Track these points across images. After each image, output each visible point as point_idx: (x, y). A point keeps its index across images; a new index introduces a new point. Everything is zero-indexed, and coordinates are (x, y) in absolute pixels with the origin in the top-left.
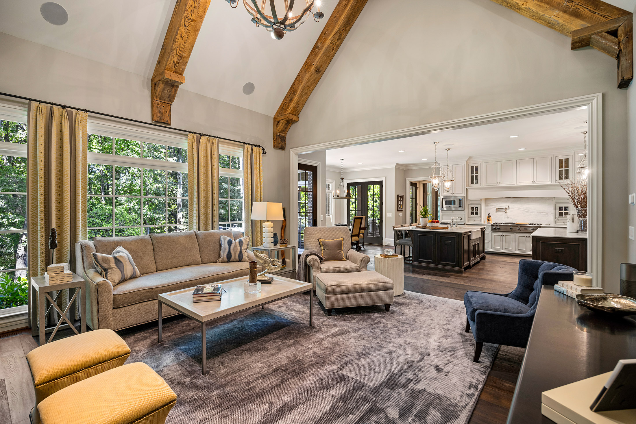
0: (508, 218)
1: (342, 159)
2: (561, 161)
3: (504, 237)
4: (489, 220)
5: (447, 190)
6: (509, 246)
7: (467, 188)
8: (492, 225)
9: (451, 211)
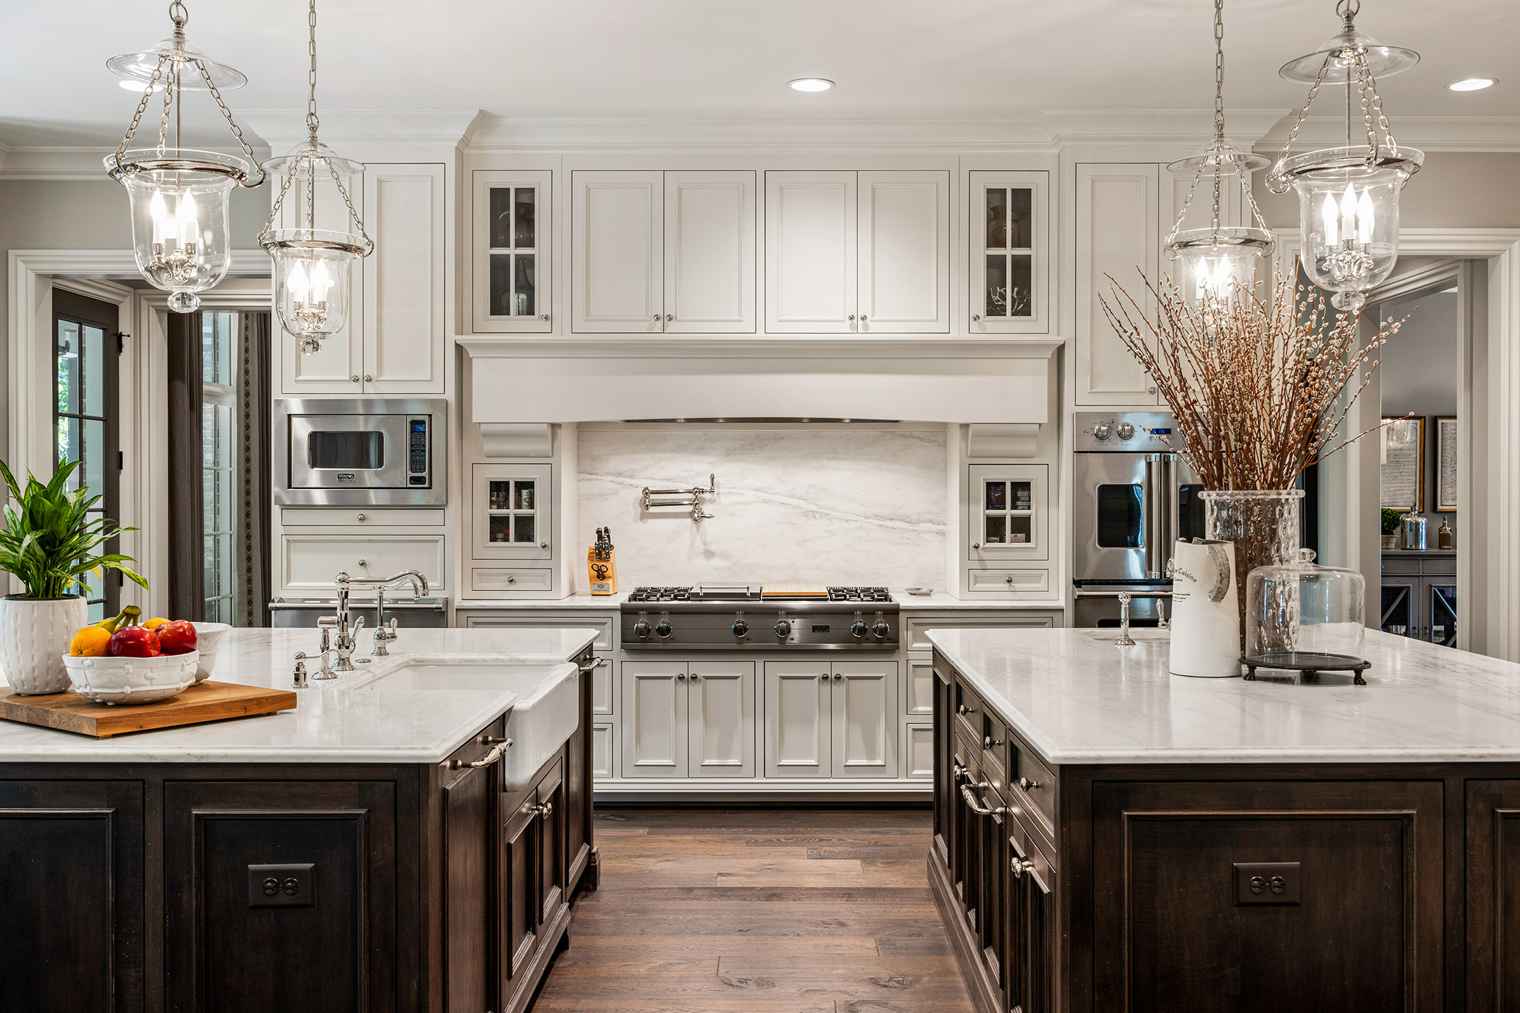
0: (709, 554)
3: (696, 689)
4: (601, 575)
5: (307, 328)
6: (724, 751)
7: (462, 339)
8: (625, 611)
9: (356, 514)
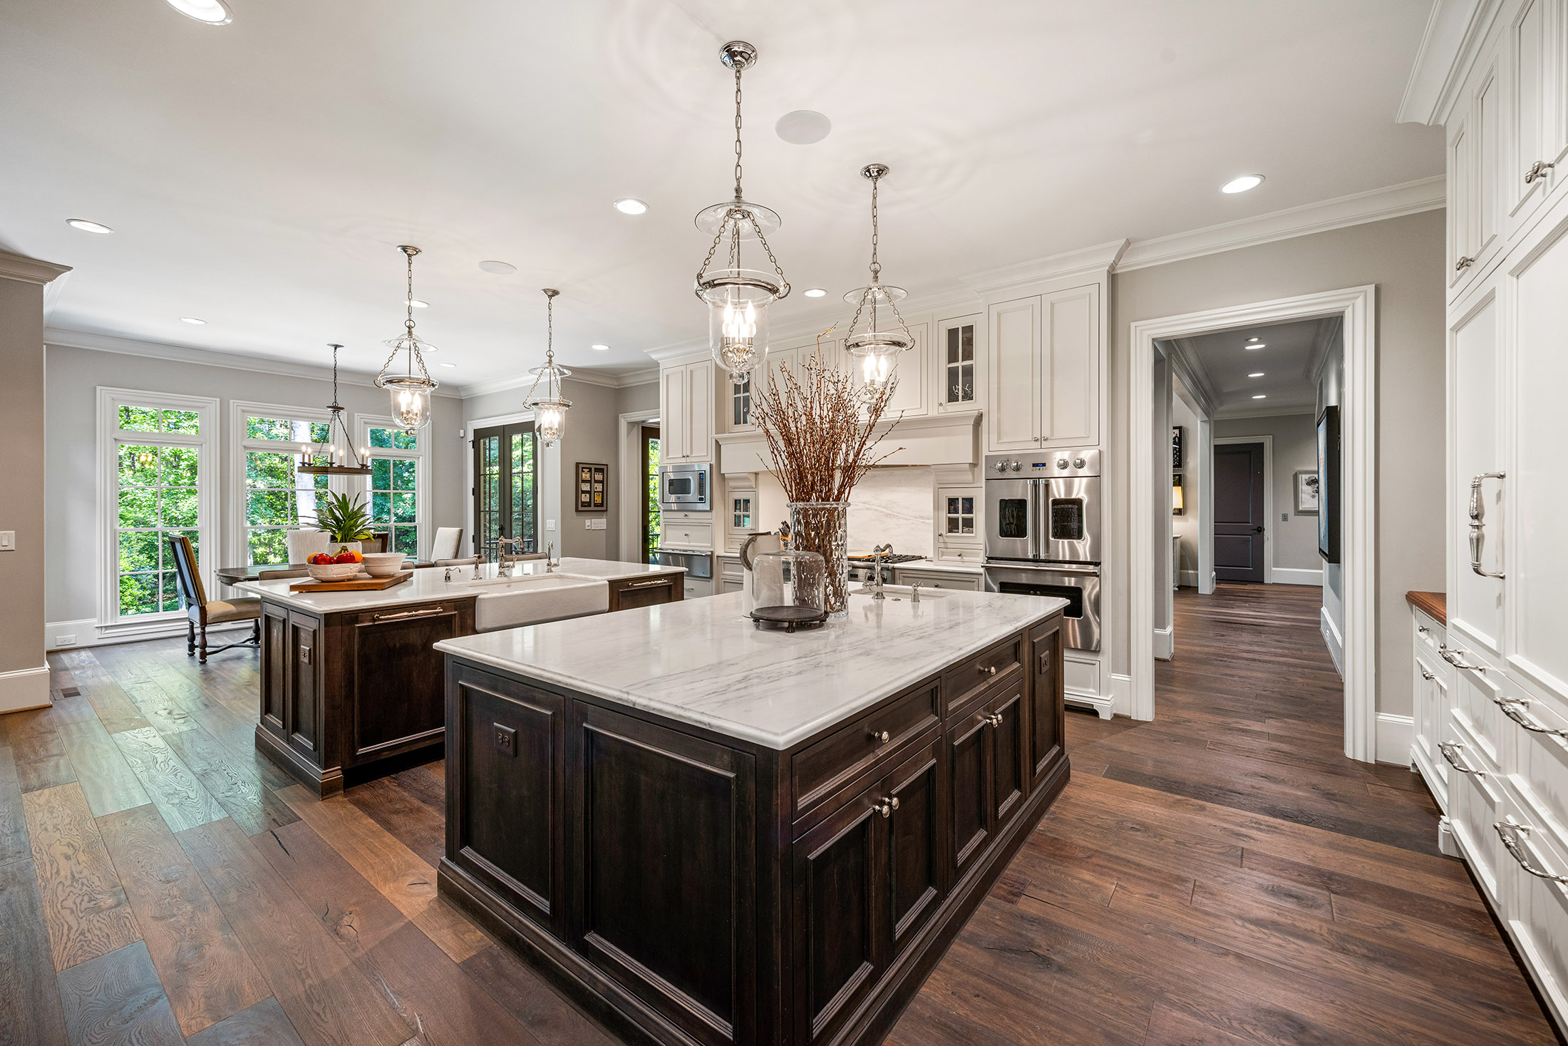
1: (336, 347)
2: (953, 333)
7: (717, 437)
9: (683, 514)
